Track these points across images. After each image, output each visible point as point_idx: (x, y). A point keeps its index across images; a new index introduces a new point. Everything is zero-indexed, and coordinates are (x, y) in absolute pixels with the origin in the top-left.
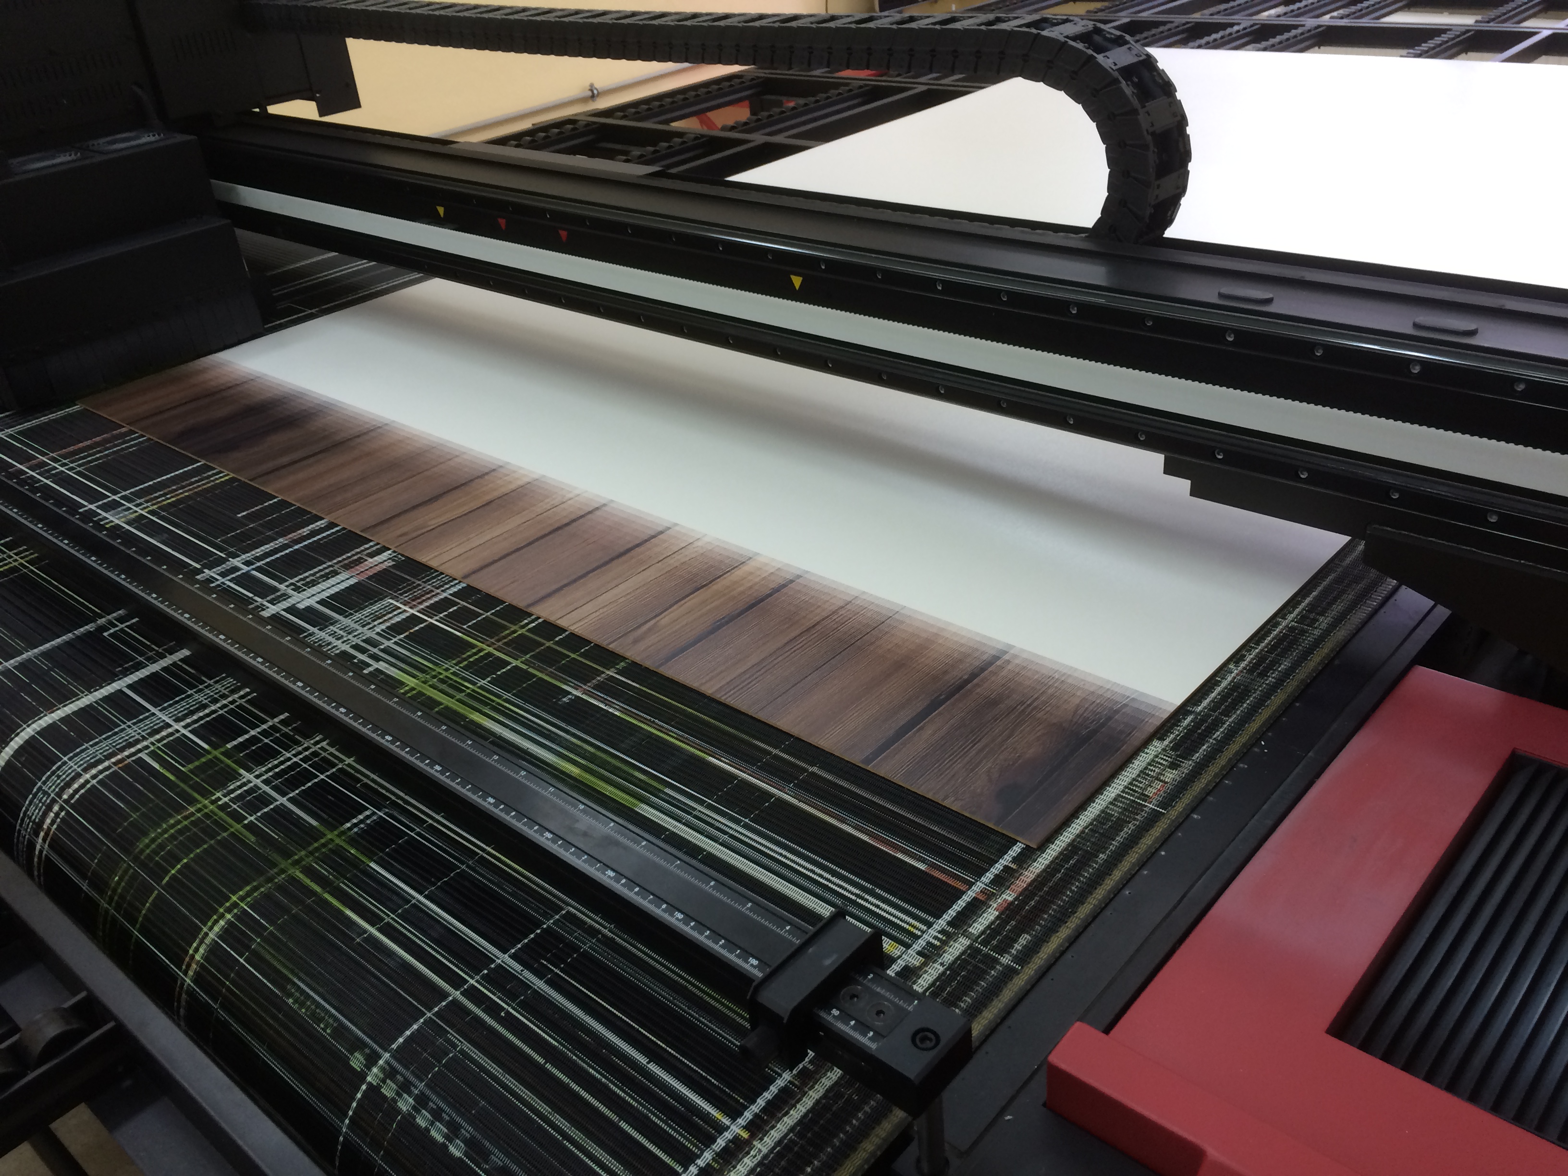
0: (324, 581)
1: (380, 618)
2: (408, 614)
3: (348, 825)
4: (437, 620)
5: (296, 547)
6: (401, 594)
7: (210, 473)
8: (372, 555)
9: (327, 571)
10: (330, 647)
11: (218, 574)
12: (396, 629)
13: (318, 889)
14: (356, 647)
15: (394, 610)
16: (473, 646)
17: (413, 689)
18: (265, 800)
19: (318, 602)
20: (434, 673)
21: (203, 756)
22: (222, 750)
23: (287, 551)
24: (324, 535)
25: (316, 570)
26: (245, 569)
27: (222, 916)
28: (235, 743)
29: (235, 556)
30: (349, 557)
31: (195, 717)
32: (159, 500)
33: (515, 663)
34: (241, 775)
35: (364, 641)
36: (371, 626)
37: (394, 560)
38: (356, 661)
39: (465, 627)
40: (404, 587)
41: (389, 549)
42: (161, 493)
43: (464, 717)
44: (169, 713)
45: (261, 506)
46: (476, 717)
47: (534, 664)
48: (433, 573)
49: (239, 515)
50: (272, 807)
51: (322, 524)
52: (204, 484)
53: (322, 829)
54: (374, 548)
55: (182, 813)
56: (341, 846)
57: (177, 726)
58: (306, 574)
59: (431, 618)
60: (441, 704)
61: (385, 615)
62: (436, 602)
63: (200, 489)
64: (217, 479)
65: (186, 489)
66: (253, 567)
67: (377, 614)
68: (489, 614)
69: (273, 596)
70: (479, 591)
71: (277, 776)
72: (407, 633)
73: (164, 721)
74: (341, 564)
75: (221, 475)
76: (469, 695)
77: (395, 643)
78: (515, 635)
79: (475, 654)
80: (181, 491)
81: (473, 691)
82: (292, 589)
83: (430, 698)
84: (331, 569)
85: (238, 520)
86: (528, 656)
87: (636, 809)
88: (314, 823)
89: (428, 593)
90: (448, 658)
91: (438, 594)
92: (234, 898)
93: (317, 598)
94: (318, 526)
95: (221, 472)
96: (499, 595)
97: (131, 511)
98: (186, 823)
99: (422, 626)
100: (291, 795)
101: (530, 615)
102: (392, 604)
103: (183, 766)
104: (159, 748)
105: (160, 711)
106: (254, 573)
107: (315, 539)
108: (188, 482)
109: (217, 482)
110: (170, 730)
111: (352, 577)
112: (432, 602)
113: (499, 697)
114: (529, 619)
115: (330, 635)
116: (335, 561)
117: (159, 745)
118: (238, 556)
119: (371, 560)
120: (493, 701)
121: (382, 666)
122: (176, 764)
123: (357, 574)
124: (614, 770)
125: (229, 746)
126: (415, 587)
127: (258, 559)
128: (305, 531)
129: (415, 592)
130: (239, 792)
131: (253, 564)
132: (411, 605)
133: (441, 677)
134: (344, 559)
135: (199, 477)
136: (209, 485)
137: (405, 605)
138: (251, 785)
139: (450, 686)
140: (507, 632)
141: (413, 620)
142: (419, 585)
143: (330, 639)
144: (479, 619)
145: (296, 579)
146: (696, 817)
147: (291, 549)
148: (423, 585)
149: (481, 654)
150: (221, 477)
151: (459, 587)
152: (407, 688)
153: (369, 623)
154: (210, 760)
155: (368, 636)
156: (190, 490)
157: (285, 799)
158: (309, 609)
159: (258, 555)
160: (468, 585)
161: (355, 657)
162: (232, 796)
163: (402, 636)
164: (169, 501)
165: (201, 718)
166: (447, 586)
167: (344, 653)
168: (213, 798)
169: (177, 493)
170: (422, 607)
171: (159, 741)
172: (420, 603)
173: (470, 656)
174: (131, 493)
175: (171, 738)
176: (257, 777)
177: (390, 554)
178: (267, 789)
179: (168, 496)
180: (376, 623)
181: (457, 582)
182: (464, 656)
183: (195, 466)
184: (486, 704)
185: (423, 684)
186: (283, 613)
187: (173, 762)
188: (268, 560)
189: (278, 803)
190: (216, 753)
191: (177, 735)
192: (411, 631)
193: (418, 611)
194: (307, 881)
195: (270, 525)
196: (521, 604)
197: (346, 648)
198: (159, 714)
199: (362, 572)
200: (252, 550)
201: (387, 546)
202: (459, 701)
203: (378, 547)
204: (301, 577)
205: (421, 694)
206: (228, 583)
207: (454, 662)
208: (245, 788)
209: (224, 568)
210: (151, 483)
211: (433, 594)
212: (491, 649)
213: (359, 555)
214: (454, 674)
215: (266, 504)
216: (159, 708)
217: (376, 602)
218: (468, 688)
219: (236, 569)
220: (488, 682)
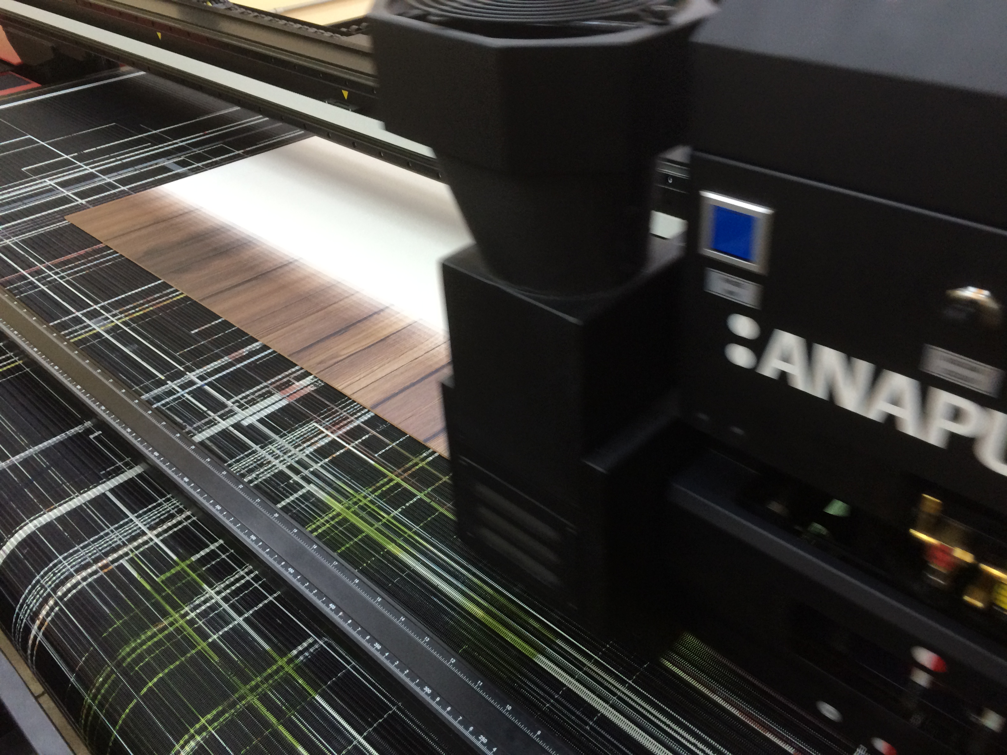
0: (262, 400)
1: (308, 440)
2: (330, 439)
3: (295, 652)
4: (353, 447)
5: (238, 366)
6: (323, 419)
7: (168, 291)
8: (299, 379)
9: (264, 391)
10: (270, 466)
11: (178, 386)
12: (322, 452)
13: (273, 720)
14: (290, 467)
15: (319, 434)
16: (385, 476)
17: (339, 514)
18: (224, 619)
19: (258, 421)
20: (355, 500)
21: (172, 567)
22: (188, 562)
23: (231, 369)
24: (259, 356)
25: (255, 389)
26: (200, 383)
27: (192, 737)
28: (198, 556)
29: (191, 370)
30: (281, 379)
31: (165, 527)
32: (130, 312)
33: (420, 495)
34: (204, 590)
35: (297, 462)
36: (301, 448)
37: (315, 385)
38: (291, 481)
39: (376, 455)
40: (326, 412)
41: (311, 374)
42: (132, 306)
43: (383, 548)
44: (144, 521)
45: (209, 325)
46: (392, 548)
47: (436, 498)
48: (347, 401)
49: (193, 332)
50: (231, 626)
51: (258, 346)
52: (164, 301)
53: (274, 654)
54: (299, 373)
55: (157, 626)
56: (290, 675)
57: (150, 534)
58: (248, 393)
59: (349, 444)
60: (362, 532)
61: (312, 438)
62: (352, 429)
63: (162, 304)
64: (174, 297)
65: (150, 304)
66: (206, 382)
67: (305, 436)
68: (394, 444)
69: (222, 412)
70: (384, 421)
71: (235, 593)
72: (330, 458)
73: (140, 528)
74: (274, 385)
75: (177, 293)
76: (385, 525)
77: (322, 466)
78: (417, 467)
79: (387, 483)
80: (147, 305)
81: (388, 520)
82: (238, 406)
83: (353, 525)
84: (267, 389)
85: (190, 336)
86: (429, 489)
87: (534, 659)
88: (267, 647)
89: (345, 419)
90: (366, 484)
91: (352, 421)
92: (203, 721)
93: (257, 417)
94: (254, 347)
95: (177, 291)
96: (401, 427)
97: (109, 321)
98: (161, 636)
99: (342, 451)
100: (246, 615)
101: (427, 449)
102: (317, 427)
103: (157, 576)
104: (136, 555)
105: (137, 517)
106: (207, 387)
107: (252, 359)
108: (152, 298)
109: (175, 299)
110: (145, 538)
111: (283, 398)
112: (348, 428)
113: (410, 529)
114: (428, 453)
115: (269, 454)
116: (269, 382)
117: (137, 552)
118: (194, 371)
119: (297, 384)
120: (405, 533)
121: (312, 488)
122: (151, 573)
123: (288, 396)
124: (511, 615)
125: (193, 559)
126: (334, 413)
127: (210, 374)
128: (245, 351)
129: (334, 418)
130: (203, 608)
131: (206, 379)
132: (332, 430)
133: (361, 504)
134: (277, 381)
135: (161, 294)
136: (168, 302)
137: (327, 429)
138: (213, 601)
139: (370, 514)
140: (411, 463)
141: (334, 445)
142: (337, 411)
143: (270, 458)
144: (387, 449)
145: (240, 396)
146: (586, 673)
147: (235, 368)
148: (340, 411)
149: (392, 484)
150: (177, 295)
151: (368, 416)
152: (334, 513)
153: (299, 445)
154: (178, 573)
155: (300, 457)
156: (154, 305)
157: (241, 619)
158: (251, 426)
159: (209, 371)
160: (376, 415)
161: (290, 478)
162: (198, 611)
163: (327, 460)
164: (138, 314)
165: (170, 528)
166: (359, 414)
167: (281, 472)
168: (182, 612)
169: (144, 307)
170: (341, 432)
171: (137, 548)
172: (339, 429)
173: (383, 485)
174: (109, 304)
175: (146, 546)
176: (218, 593)
177: (312, 379)
178: (226, 606)
179: (137, 309)
180: (305, 445)
181: (366, 410)
182: (378, 485)
183: (156, 283)
184: (400, 536)
185: (347, 511)
186: (231, 429)
187: (149, 571)
188: (217, 376)
189: (236, 622)
190: (183, 565)
191: (151, 543)
192: (334, 456)
193: (338, 437)
194: (263, 710)
195: (217, 343)
196: (421, 438)
197: (282, 467)
198: (135, 520)
199: (291, 394)
200: (204, 366)
201: (309, 371)
202: (377, 529)
203: (302, 371)
204: (244, 395)
205: (345, 520)
206: (186, 395)
207: (370, 490)
208: (208, 604)
209: (182, 381)
210: (123, 296)
211: (349, 420)
212: (398, 480)
213: (288, 378)
214: (371, 501)
215: (213, 323)
216: (136, 515)
217: (304, 424)
218: (384, 517)
219: (192, 383)
220: (400, 513)
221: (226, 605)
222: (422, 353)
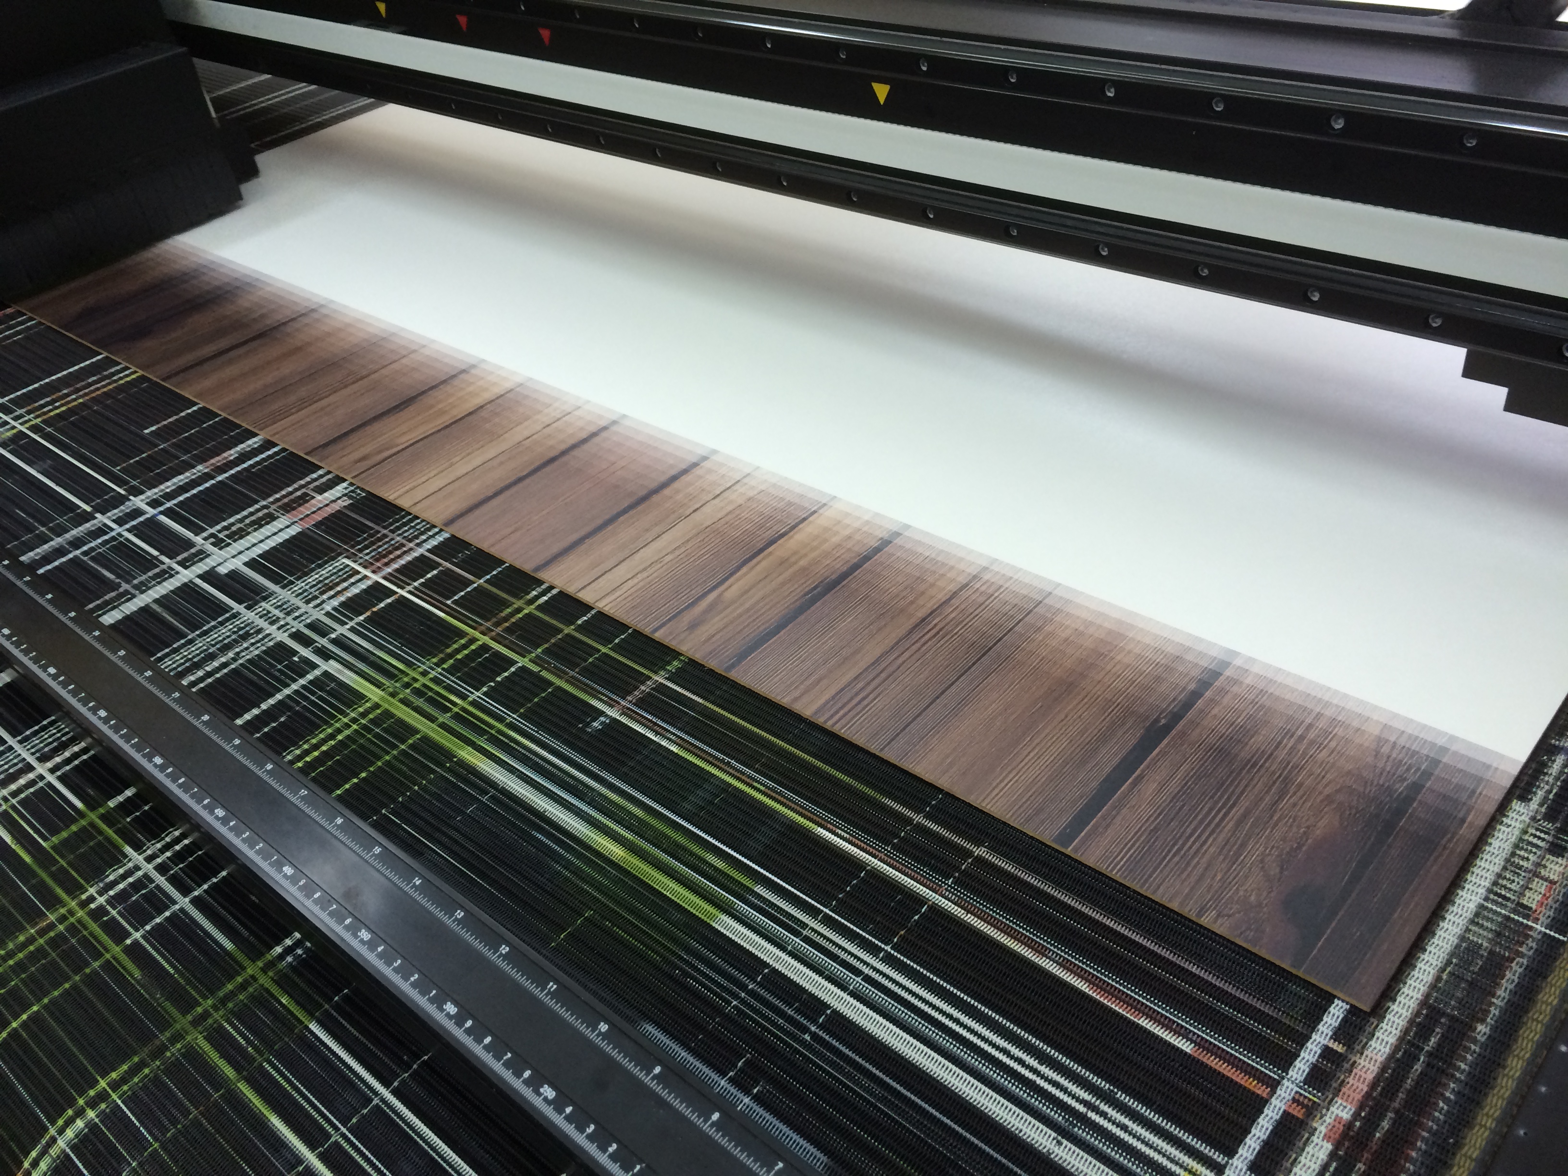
0: (255, 530)
1: (331, 588)
2: (369, 583)
3: (279, 949)
4: (410, 592)
5: (219, 478)
6: (360, 551)
7: (113, 370)
8: (321, 490)
9: (260, 514)
10: (260, 636)
11: (114, 521)
12: (353, 606)
13: (229, 1072)
14: (297, 636)
15: (351, 576)
16: (461, 634)
17: (377, 706)
18: (159, 901)
19: (246, 564)
20: (406, 679)
21: (74, 821)
22: (102, 811)
23: (207, 485)
24: (257, 459)
25: (245, 513)
26: (151, 511)
27: (80, 1113)
28: (120, 798)
29: (137, 492)
30: (291, 493)
31: (67, 754)
32: (45, 410)
33: (522, 662)
34: (125, 856)
35: (309, 626)
36: (318, 601)
37: (350, 498)
38: (296, 659)
39: (449, 602)
40: (365, 539)
41: (344, 480)
42: (48, 399)
43: (449, 755)
44: (32, 747)
45: (175, 417)
46: (468, 755)
47: (549, 663)
48: (403, 517)
49: (146, 431)
50: (167, 914)
51: (255, 443)
52: (104, 386)
53: (240, 957)
54: (324, 480)
55: (37, 924)
56: (267, 991)
57: (41, 769)
58: (232, 520)
59: (402, 588)
60: (417, 731)
61: (338, 584)
62: (410, 563)
63: (98, 393)
64: (121, 378)
65: (81, 393)
66: (161, 509)
67: (326, 582)
68: (482, 581)
69: (185, 555)
70: (467, 545)
71: (178, 857)
72: (368, 614)
73: (24, 759)
74: (279, 504)
75: (127, 372)
76: (457, 717)
77: (352, 629)
78: (520, 616)
79: (465, 647)
80: (74, 397)
81: (464, 709)
82: (213, 544)
83: (401, 722)
84: (266, 511)
85: (143, 438)
86: (539, 650)
87: (714, 925)
88: (228, 945)
89: (397, 549)
90: (426, 653)
91: (411, 549)
92: (103, 1084)
93: (245, 558)
94: (249, 446)
95: (127, 368)
96: (494, 551)
97: (8, 427)
98: (41, 941)
99: (389, 601)
100: (196, 893)
101: (540, 582)
102: (348, 565)
103: (45, 839)
104: (13, 807)
105: (20, 742)
106: (163, 518)
107: (245, 465)
108: (83, 383)
109: (122, 382)
110: (31, 776)
111: (293, 523)
112: (402, 562)
113: (500, 719)
114: (539, 590)
115: (261, 617)
116: (271, 499)
117: (14, 801)
118: (142, 492)
119: (319, 497)
120: (491, 727)
121: (332, 667)
122: (36, 836)
123: (301, 519)
124: (675, 851)
125: (112, 804)
126: (379, 540)
127: (169, 496)
128: (232, 454)
129: (380, 547)
130: (121, 886)
131: (162, 504)
132: (374, 568)
133: (417, 685)
134: (284, 497)
135: (99, 376)
136: (111, 387)
137: (365, 567)
138: (140, 873)
139: (431, 701)
140: (509, 610)
141: (377, 592)
142: (385, 536)
143: (261, 623)
144: (469, 589)
145: (218, 527)
147: (213, 482)
148: (391, 535)
149: (473, 647)
150: (127, 376)
151: (440, 539)
152: (368, 705)
153: (316, 598)
154: (83, 829)
155: (313, 618)
156: (86, 394)
157: (187, 900)
158: (234, 575)
159: (168, 490)
160: (453, 536)
161: (295, 653)
162: (111, 893)
163: (362, 618)
164: (57, 411)
165: (76, 756)
166: (424, 537)
167: (280, 645)
168: (84, 897)
169: (69, 399)
170: (389, 570)
171: (14, 794)
172: (387, 564)
173: (458, 651)
174: (9, 401)
175: (32, 790)
176: (149, 859)
177: (346, 488)
178: (161, 880)
179: (57, 404)
180: (325, 597)
181: (436, 530)
182: (449, 651)
183: (94, 360)
184: (481, 732)
185: (390, 698)
186: (198, 581)
187: (31, 832)
188: (181, 498)
189: (177, 907)
190: (93, 816)
191: (41, 784)
192: (375, 609)
193: (385, 578)
194: (214, 1056)
195: (185, 446)
196: (527, 567)
197: (283, 637)
198: (17, 747)
199: (308, 516)
200: (161, 483)
201: (341, 475)
202: (443, 726)
203: (330, 476)
204: (225, 524)
205: (388, 714)
206: (127, 535)
207: (435, 660)
208: (131, 880)
209: (121, 511)
210: (36, 385)
211: (405, 549)
212: (486, 639)
213: (304, 490)
214: (435, 680)
215: (183, 414)
216: (19, 738)
217: (326, 562)
218: (455, 704)
219: (138, 512)
220: (485, 694)
221: (163, 879)
222: (539, 428)
